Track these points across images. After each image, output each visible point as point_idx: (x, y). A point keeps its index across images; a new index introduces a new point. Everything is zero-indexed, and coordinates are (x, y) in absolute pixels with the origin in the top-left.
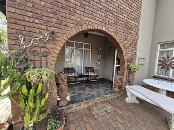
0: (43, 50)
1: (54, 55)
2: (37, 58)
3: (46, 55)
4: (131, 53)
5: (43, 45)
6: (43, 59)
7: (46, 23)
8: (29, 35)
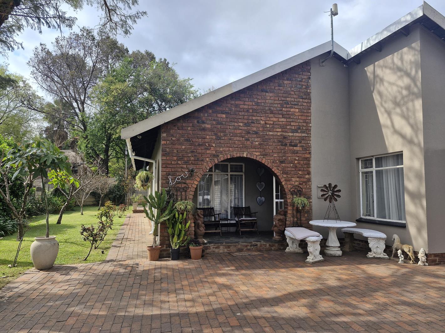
0: (183, 186)
1: (192, 189)
2: (179, 193)
3: (185, 190)
4: (297, 179)
5: (184, 181)
6: (183, 193)
7: (186, 163)
8: (174, 174)
